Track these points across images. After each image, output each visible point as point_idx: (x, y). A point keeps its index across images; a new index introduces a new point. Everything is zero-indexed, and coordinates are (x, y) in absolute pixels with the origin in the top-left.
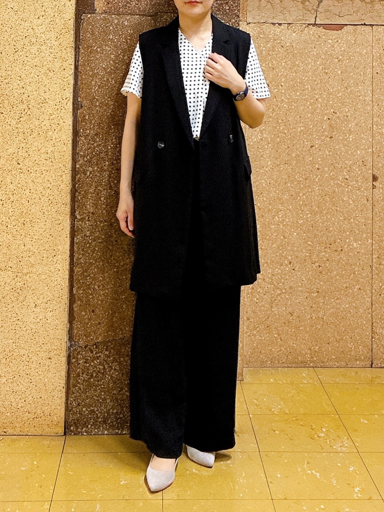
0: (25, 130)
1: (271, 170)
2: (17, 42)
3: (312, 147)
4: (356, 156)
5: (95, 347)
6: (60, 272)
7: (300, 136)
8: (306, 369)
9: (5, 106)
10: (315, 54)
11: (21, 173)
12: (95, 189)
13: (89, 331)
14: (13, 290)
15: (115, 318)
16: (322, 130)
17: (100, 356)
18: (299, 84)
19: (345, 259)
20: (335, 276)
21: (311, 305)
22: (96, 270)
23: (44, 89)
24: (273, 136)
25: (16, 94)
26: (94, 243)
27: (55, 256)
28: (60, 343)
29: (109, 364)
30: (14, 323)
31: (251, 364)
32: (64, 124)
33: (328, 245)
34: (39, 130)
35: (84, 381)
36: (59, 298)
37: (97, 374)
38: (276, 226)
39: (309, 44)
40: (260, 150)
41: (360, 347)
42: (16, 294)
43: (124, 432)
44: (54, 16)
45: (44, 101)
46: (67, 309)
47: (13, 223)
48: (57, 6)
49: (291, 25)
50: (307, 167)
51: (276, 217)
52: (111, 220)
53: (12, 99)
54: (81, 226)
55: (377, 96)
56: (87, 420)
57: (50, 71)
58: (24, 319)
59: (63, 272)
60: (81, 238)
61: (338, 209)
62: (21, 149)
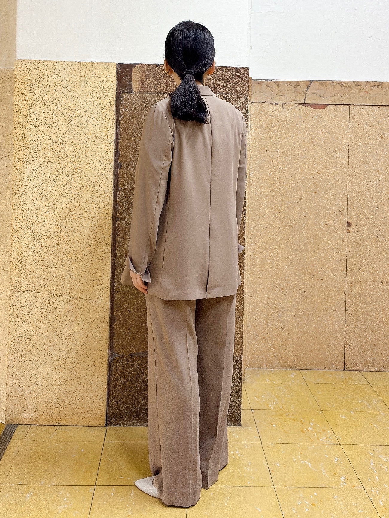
0: (77, 185)
1: (268, 217)
2: (70, 114)
3: (300, 199)
4: (334, 207)
5: (130, 357)
6: (103, 298)
7: (291, 191)
8: (293, 371)
9: (61, 165)
10: (304, 127)
11: (73, 219)
13: (126, 344)
14: (66, 312)
16: (309, 187)
17: (134, 364)
18: (291, 151)
19: (325, 286)
20: (317, 300)
21: (298, 322)
22: (132, 297)
23: (91, 152)
24: (270, 191)
25: (69, 156)
27: (99, 285)
29: (141, 371)
30: (67, 337)
32: (107, 180)
33: (311, 275)
34: (88, 185)
35: (121, 384)
36: (102, 318)
37: (132, 379)
38: (272, 260)
39: (299, 119)
40: (260, 201)
41: (335, 355)
42: (69, 315)
45: (92, 162)
46: (108, 327)
47: (66, 258)
49: (286, 104)
50: (296, 215)
51: (272, 254)
53: (66, 160)
54: (120, 261)
55: (352, 161)
56: (124, 415)
57: (96, 138)
58: (75, 335)
59: (105, 298)
60: (120, 271)
61: (320, 248)
62: (73, 200)
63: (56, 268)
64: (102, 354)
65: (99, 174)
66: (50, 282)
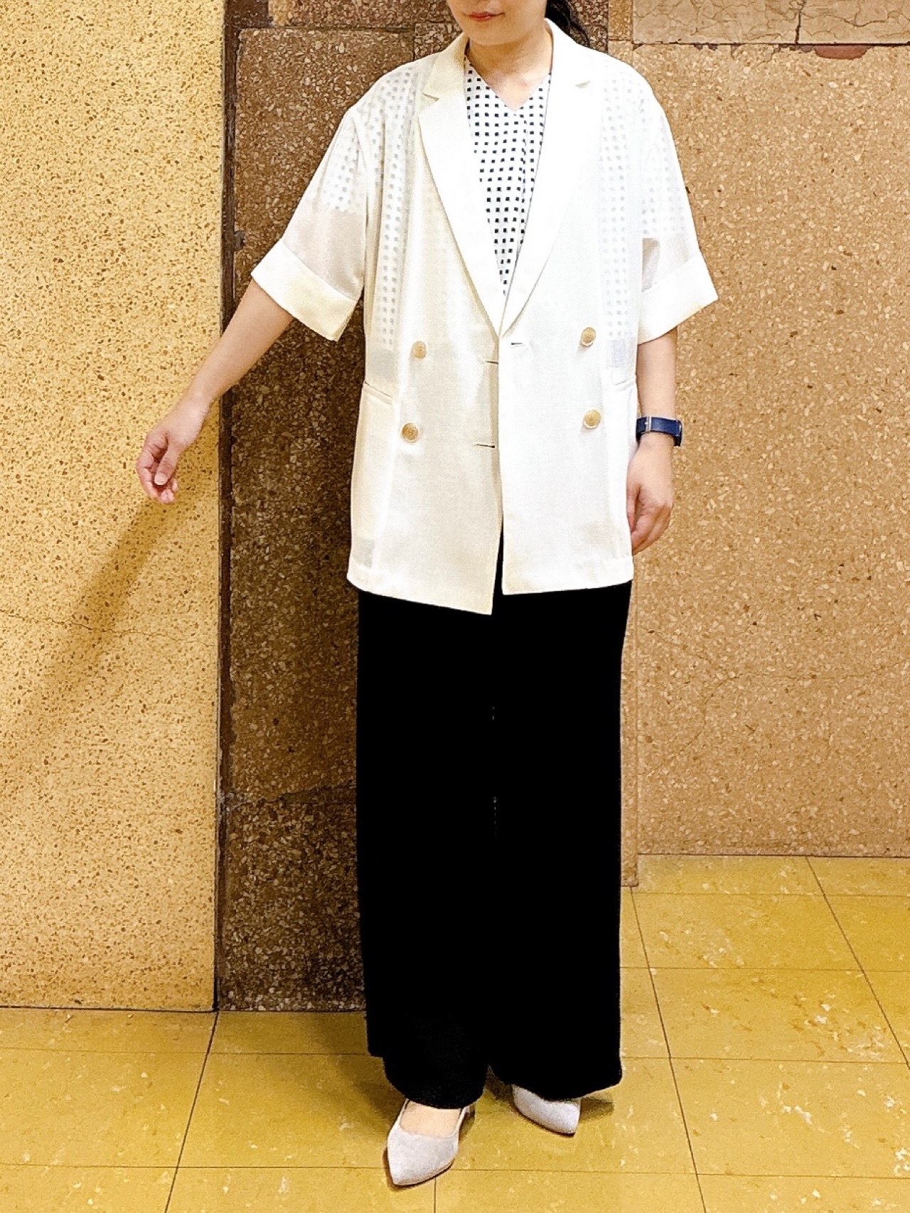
0: (115, 299)
1: (696, 389)
2: (92, 95)
3: (793, 334)
4: (900, 357)
5: (281, 805)
6: (198, 631)
7: (764, 309)
8: (788, 859)
9: (67, 243)
11: (108, 399)
12: (276, 437)
13: (267, 767)
15: (326, 737)
16: (818, 295)
17: (293, 827)
18: (760, 187)
19: (877, 598)
21: (798, 708)
22: (281, 625)
23: (155, 204)
25: (93, 215)
26: (275, 563)
27: (186, 592)
28: (202, 794)
29: (314, 846)
30: (95, 747)
31: (656, 846)
32: (203, 284)
33: (835, 565)
34: (146, 298)
35: (257, 884)
36: (197, 689)
37: (288, 869)
38: (712, 521)
39: (783, 91)
42: (98, 682)
43: (352, 1006)
44: (176, 34)
45: (157, 232)
46: (216, 717)
47: (90, 515)
48: (184, 11)
49: (740, 48)
50: (783, 382)
51: (712, 501)
52: (316, 507)
53: (82, 228)
54: (245, 521)
56: (266, 977)
57: (169, 162)
58: (120, 739)
59: (206, 630)
60: (245, 551)
61: (860, 480)
62: (106, 343)
63: (60, 544)
64: (199, 797)
65: (179, 267)
66: (45, 584)
